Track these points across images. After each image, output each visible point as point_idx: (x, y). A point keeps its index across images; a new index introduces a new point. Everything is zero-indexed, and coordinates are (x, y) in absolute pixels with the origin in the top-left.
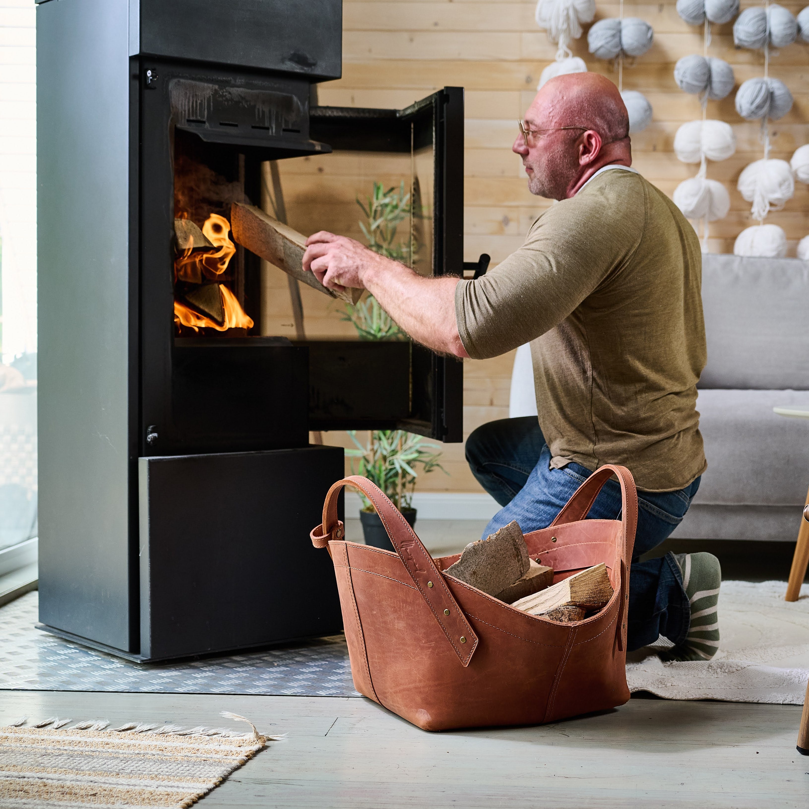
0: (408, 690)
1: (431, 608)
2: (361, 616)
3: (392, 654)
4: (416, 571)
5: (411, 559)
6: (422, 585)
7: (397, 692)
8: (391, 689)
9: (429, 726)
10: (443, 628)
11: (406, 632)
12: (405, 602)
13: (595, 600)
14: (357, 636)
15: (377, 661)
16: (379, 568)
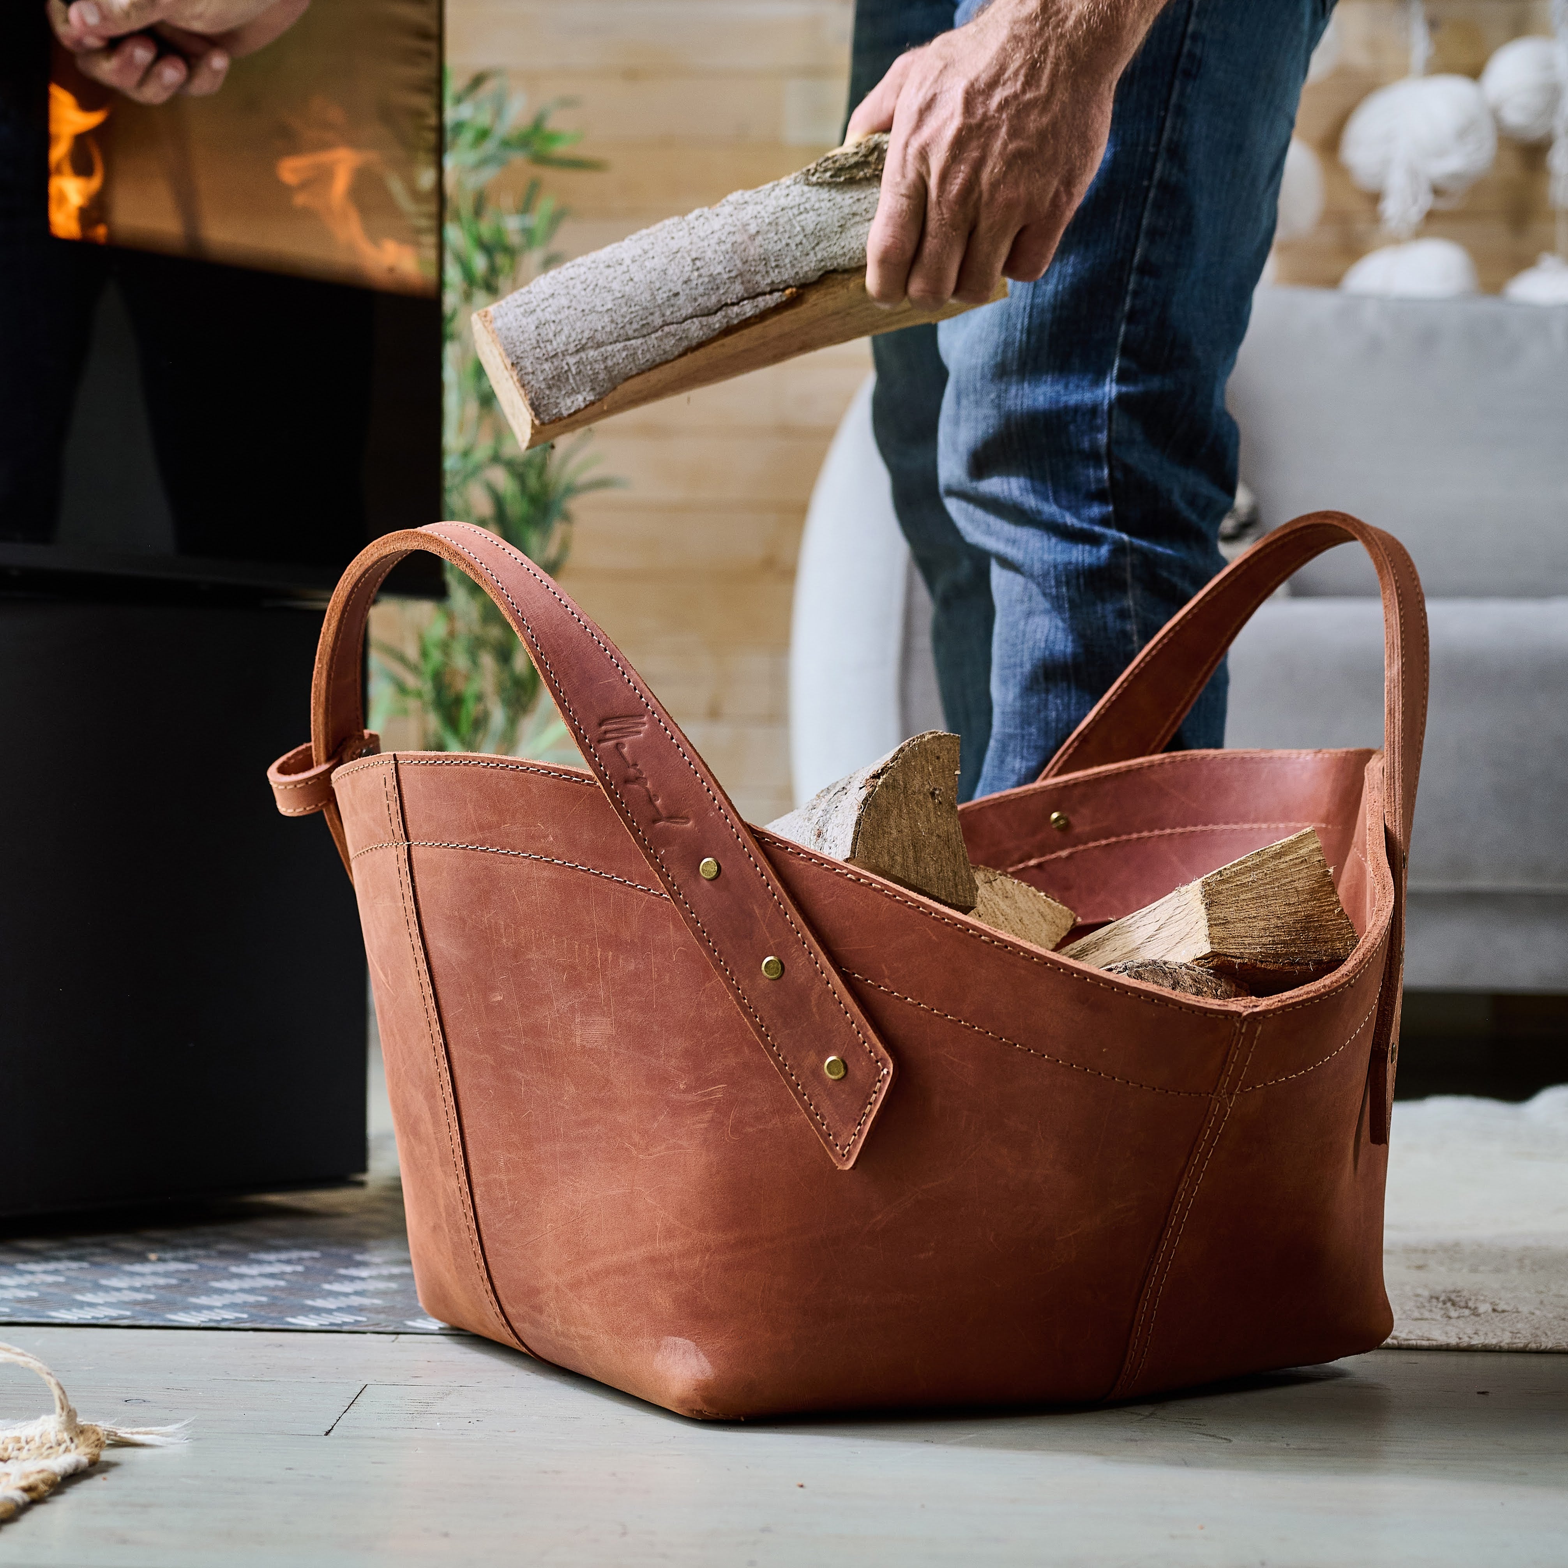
0: (622, 1270)
1: (711, 956)
2: (448, 1017)
3: (559, 1147)
4: (655, 821)
5: (636, 779)
6: (677, 872)
7: (580, 1282)
8: (558, 1272)
9: (708, 1401)
10: (758, 1028)
11: (617, 1054)
12: (612, 942)
13: (1293, 953)
14: (430, 1096)
15: (504, 1178)
16: (515, 829)
